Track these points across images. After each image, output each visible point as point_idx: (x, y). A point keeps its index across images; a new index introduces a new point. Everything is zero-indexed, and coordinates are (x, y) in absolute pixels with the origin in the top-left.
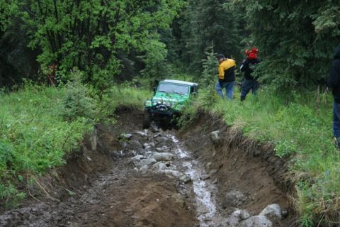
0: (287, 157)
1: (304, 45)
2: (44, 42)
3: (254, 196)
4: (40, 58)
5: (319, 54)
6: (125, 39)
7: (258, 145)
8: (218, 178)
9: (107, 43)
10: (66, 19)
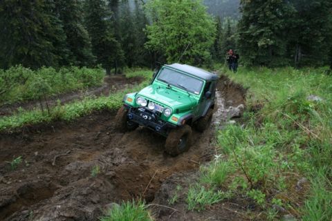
0: (247, 89)
1: (256, 51)
2: (169, 53)
3: (236, 102)
4: (168, 59)
5: (260, 54)
6: (195, 51)
7: (238, 85)
8: (225, 96)
9: (189, 53)
10: (175, 46)
